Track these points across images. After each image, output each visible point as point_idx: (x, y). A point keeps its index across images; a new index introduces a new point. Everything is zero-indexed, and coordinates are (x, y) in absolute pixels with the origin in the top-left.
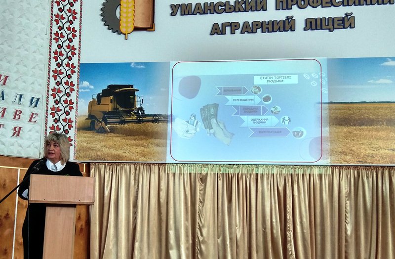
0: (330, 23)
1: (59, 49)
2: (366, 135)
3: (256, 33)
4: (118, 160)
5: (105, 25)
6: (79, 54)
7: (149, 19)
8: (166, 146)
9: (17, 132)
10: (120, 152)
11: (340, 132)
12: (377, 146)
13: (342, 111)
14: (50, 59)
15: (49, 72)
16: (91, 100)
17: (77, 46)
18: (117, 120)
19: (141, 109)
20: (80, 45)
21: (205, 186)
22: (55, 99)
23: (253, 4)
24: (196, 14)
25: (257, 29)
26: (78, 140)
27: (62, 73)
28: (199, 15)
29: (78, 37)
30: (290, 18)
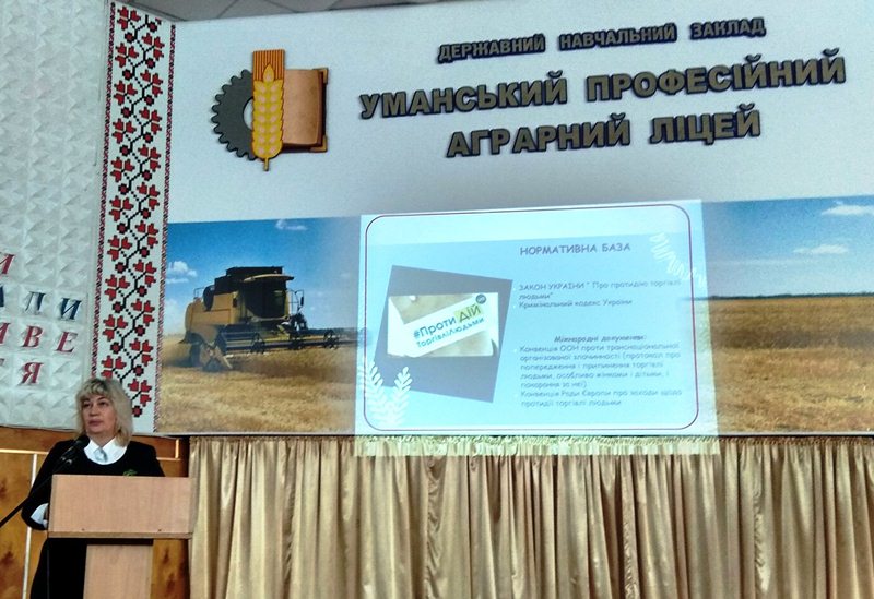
0: (706, 126)
1: (123, 193)
2: (795, 368)
3: (544, 150)
4: (250, 429)
5: (221, 141)
6: (166, 203)
7: (314, 126)
8: (354, 398)
10: (253, 413)
12: (820, 392)
14: (103, 215)
15: (101, 243)
16: (192, 301)
17: (160, 188)
18: (249, 343)
19: (299, 318)
20: (167, 184)
21: (442, 484)
22: (114, 302)
23: (537, 90)
24: (415, 114)
25: (546, 142)
26: (163, 388)
27: (129, 246)
28: (419, 116)
29: (163, 167)
30: (618, 119)
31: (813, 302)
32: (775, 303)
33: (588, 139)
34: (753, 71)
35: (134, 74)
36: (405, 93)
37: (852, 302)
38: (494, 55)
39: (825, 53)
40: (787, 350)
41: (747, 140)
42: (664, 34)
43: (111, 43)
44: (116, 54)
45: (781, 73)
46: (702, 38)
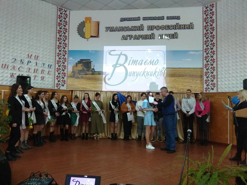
0: (168, 36)
1: (60, 44)
2: (181, 81)
3: (139, 39)
4: (84, 89)
5: (79, 35)
6: (68, 46)
7: (97, 33)
9: (43, 78)
10: (85, 86)
13: (172, 71)
14: (56, 48)
15: (56, 54)
16: (73, 65)
17: (67, 43)
18: (84, 73)
19: (93, 69)
20: (68, 42)
22: (58, 65)
23: (138, 28)
26: (68, 81)
27: (61, 54)
28: (117, 31)
29: (68, 39)
30: (153, 34)
31: (185, 69)
32: (179, 69)
33: (147, 38)
34: (177, 26)
35: (62, 21)
36: (114, 27)
37: (191, 69)
38: (131, 20)
39: (190, 23)
40: (180, 78)
41: (176, 39)
42: (162, 18)
43: (57, 15)
44: (58, 17)
45: (182, 27)
46: (169, 19)
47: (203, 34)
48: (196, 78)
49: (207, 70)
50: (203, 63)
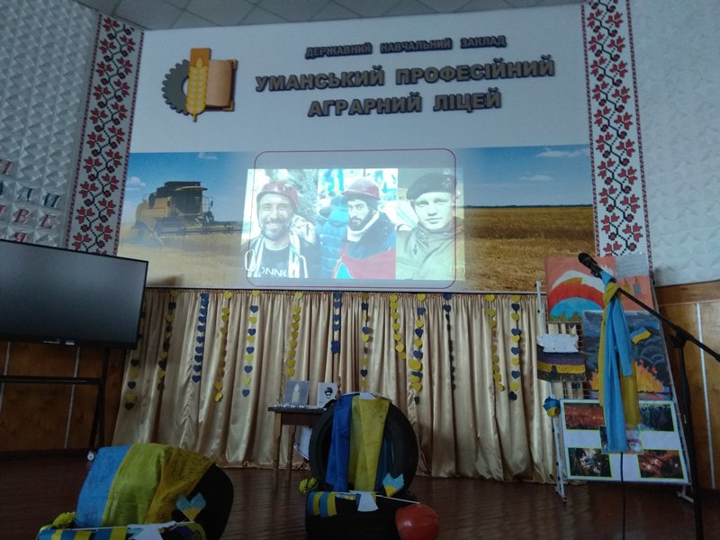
0: (468, 103)
1: (98, 131)
2: (517, 251)
3: (369, 114)
4: (173, 284)
5: (167, 103)
6: (129, 140)
7: (226, 95)
11: (481, 247)
12: (532, 266)
13: (484, 218)
14: (82, 144)
16: (142, 202)
17: (125, 130)
18: (176, 229)
19: (209, 214)
20: (130, 128)
22: (86, 199)
23: (365, 76)
24: (289, 90)
25: (370, 109)
27: (100, 164)
28: (292, 91)
29: (129, 117)
30: (415, 96)
31: (529, 210)
32: (507, 211)
33: (394, 110)
34: (497, 67)
35: (111, 59)
36: (284, 77)
37: (553, 211)
38: (340, 55)
39: (543, 58)
40: (512, 240)
41: (494, 110)
42: (446, 45)
43: (97, 39)
44: (100, 45)
45: (514, 69)
46: (467, 48)
47: (588, 92)
48: (572, 240)
49: (610, 209)
50: (594, 189)
